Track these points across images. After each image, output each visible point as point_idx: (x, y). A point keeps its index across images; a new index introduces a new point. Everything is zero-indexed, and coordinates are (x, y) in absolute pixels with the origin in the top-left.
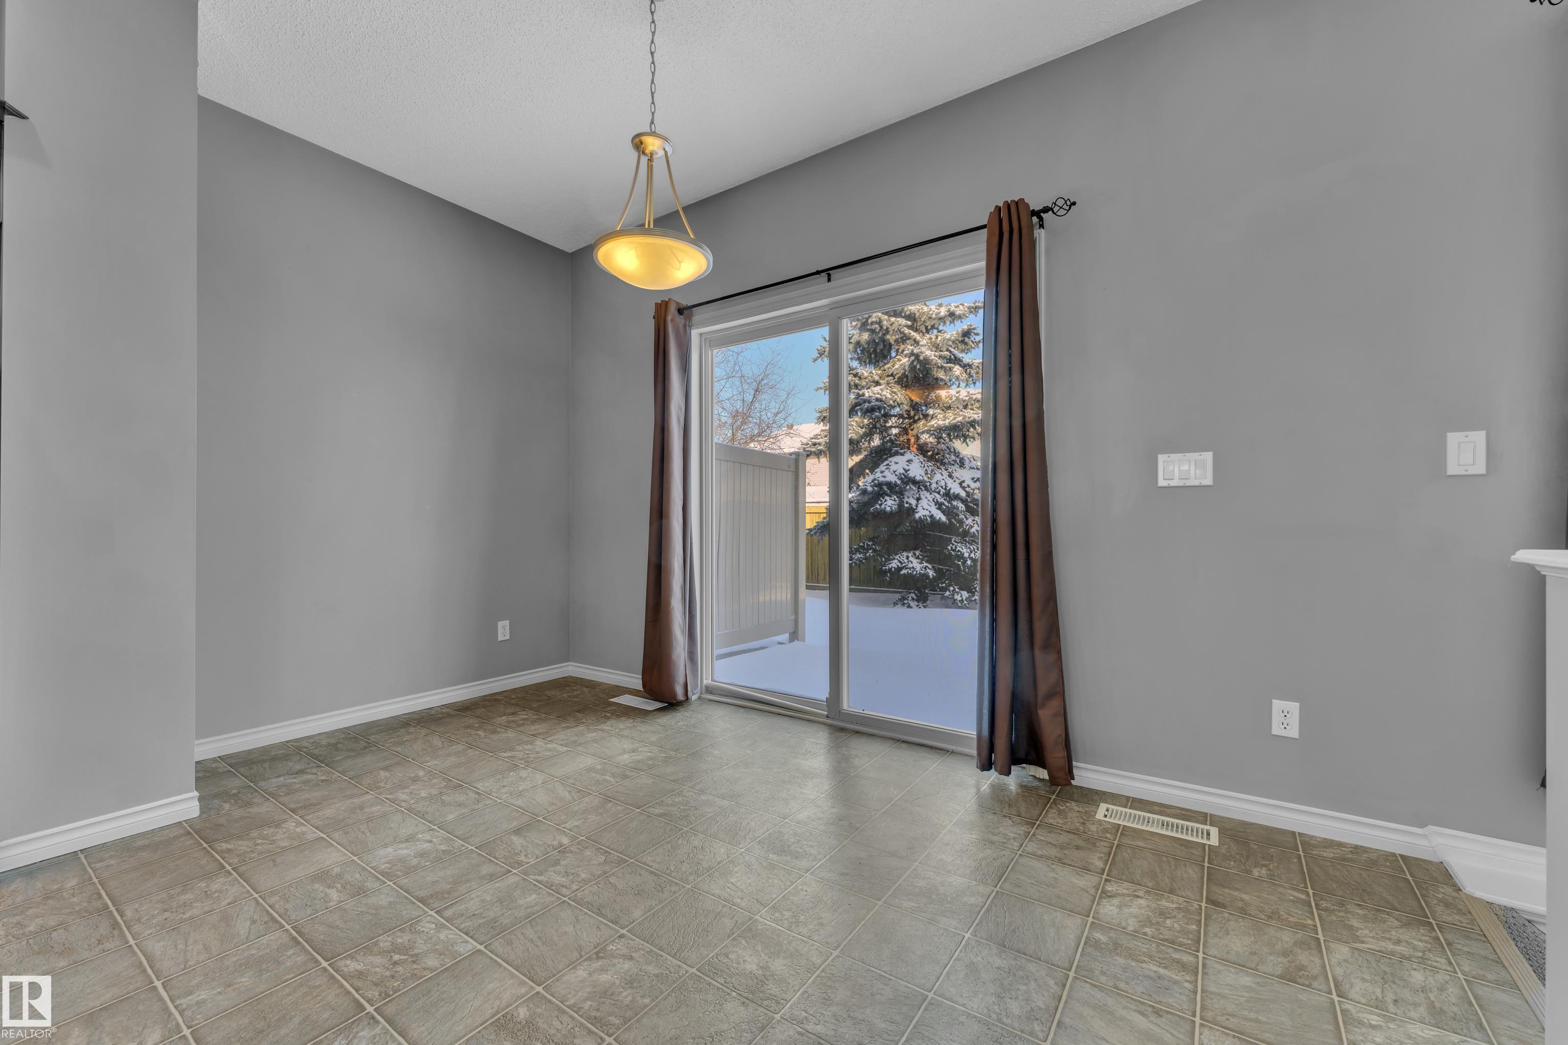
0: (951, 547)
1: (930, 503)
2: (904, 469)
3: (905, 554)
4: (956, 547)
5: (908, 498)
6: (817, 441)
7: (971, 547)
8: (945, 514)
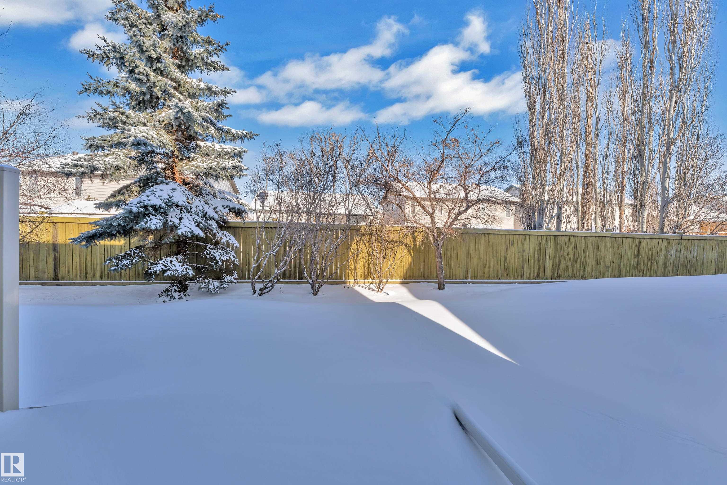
0: (207, 253)
1: (190, 222)
2: (168, 195)
3: (169, 259)
4: (210, 253)
5: (172, 217)
7: (221, 252)
8: (202, 231)
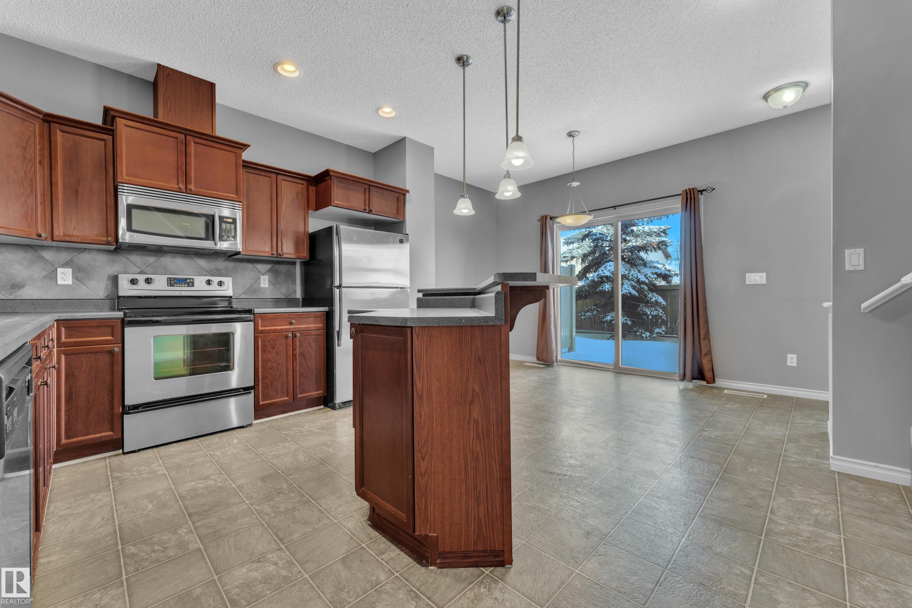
1: (629, 286)
6: (566, 255)
7: (651, 309)
8: (637, 292)
